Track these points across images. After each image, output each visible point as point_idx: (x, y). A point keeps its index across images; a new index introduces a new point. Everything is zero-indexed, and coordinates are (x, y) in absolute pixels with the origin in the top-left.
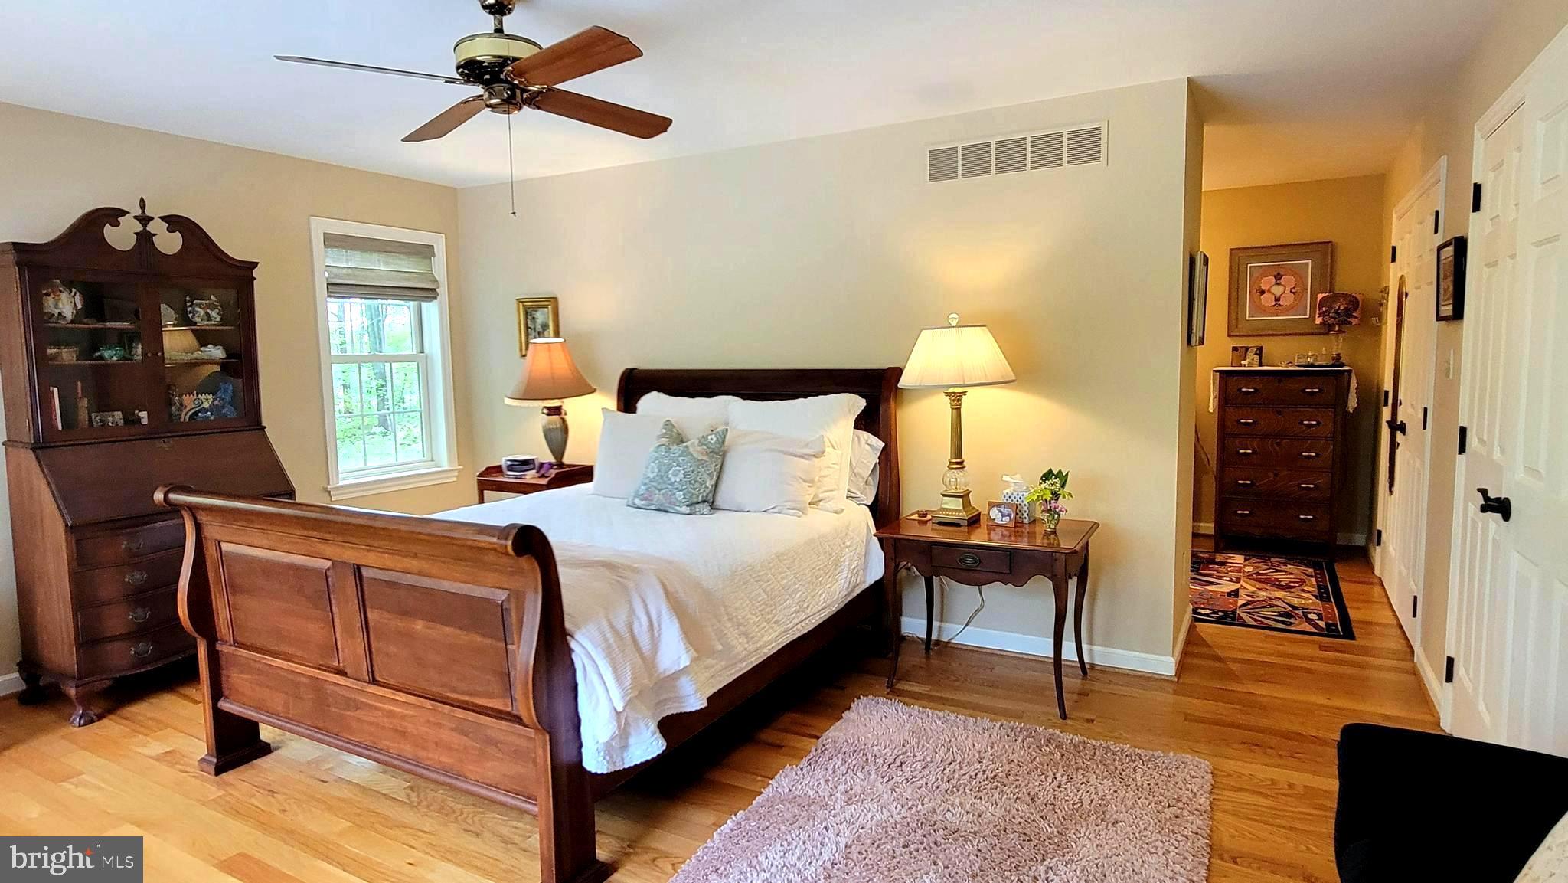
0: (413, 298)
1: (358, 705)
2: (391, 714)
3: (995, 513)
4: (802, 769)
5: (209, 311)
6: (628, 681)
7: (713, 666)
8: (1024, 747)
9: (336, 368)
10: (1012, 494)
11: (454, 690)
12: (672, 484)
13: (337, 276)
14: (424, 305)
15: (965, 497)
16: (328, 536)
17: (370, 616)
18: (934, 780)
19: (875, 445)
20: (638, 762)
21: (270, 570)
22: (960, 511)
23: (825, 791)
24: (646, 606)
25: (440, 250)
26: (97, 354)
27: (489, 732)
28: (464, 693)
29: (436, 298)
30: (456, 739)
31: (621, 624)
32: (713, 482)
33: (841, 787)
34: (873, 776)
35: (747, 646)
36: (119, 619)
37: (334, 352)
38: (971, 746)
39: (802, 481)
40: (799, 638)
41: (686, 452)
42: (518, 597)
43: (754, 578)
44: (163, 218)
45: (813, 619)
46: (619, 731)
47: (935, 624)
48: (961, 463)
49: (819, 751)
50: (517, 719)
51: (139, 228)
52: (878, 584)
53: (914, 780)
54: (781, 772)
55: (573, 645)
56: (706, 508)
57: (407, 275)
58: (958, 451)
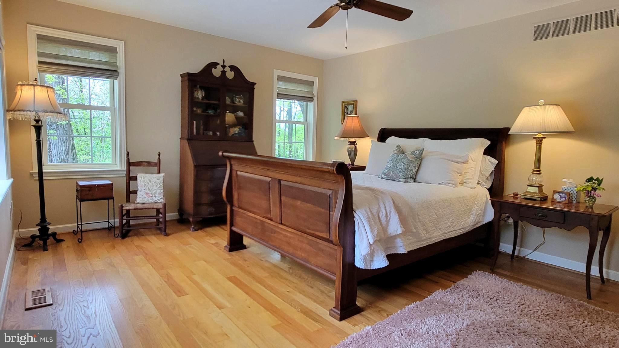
0: (304, 100)
1: (275, 232)
2: (286, 236)
3: (556, 196)
4: (447, 292)
5: (240, 100)
6: (376, 233)
7: (410, 240)
8: (565, 306)
9: (277, 124)
10: (568, 188)
11: (309, 229)
12: (398, 169)
13: (281, 91)
14: (309, 103)
15: (540, 187)
16: (271, 168)
17: (282, 199)
18: (514, 309)
19: (494, 162)
20: (377, 268)
21: (251, 180)
22: (536, 193)
23: (457, 302)
24: (385, 207)
25: (316, 83)
26: (207, 112)
27: (320, 246)
28: (312, 230)
29: (313, 101)
30: (308, 247)
31: (375, 212)
32: (416, 170)
33: (466, 302)
34: (482, 301)
35: (426, 235)
36: (206, 198)
37: (277, 118)
38: (534, 299)
39: (456, 173)
40: (449, 238)
41: (405, 157)
42: (336, 192)
43: (431, 207)
44: (229, 67)
45: (457, 232)
46: (370, 252)
47: (517, 248)
48: (539, 171)
49: (456, 287)
50: (331, 242)
51: (222, 69)
52: (489, 223)
53: (503, 307)
54: (437, 291)
55: (355, 215)
56: (412, 180)
57: (304, 92)
58: (538, 165)
